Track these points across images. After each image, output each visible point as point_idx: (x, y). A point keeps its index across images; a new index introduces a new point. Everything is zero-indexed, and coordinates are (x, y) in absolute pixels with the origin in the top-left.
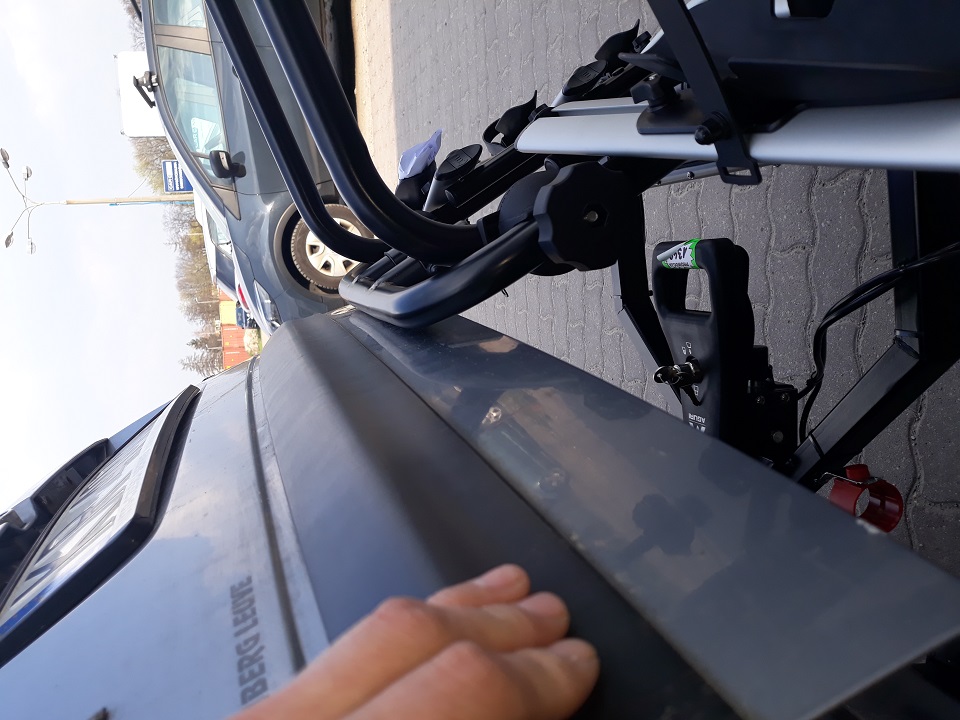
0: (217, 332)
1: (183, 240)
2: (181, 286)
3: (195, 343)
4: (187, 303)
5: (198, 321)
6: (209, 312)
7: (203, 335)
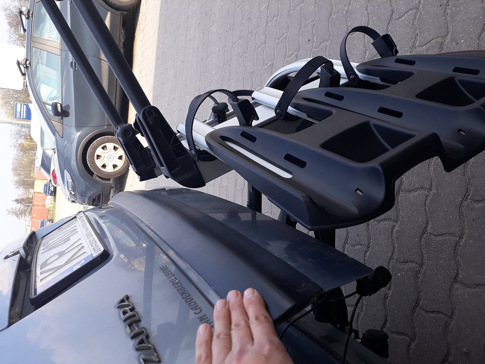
0: (31, 196)
1: (19, 145)
2: (14, 169)
3: (17, 201)
4: (16, 178)
5: (21, 189)
6: (28, 185)
7: (22, 197)
